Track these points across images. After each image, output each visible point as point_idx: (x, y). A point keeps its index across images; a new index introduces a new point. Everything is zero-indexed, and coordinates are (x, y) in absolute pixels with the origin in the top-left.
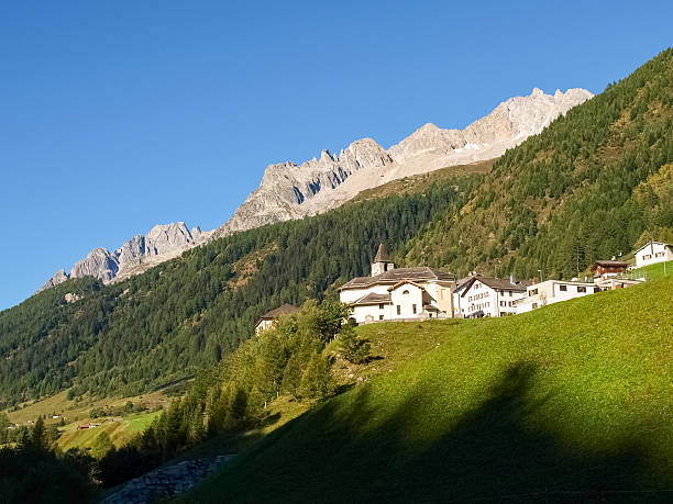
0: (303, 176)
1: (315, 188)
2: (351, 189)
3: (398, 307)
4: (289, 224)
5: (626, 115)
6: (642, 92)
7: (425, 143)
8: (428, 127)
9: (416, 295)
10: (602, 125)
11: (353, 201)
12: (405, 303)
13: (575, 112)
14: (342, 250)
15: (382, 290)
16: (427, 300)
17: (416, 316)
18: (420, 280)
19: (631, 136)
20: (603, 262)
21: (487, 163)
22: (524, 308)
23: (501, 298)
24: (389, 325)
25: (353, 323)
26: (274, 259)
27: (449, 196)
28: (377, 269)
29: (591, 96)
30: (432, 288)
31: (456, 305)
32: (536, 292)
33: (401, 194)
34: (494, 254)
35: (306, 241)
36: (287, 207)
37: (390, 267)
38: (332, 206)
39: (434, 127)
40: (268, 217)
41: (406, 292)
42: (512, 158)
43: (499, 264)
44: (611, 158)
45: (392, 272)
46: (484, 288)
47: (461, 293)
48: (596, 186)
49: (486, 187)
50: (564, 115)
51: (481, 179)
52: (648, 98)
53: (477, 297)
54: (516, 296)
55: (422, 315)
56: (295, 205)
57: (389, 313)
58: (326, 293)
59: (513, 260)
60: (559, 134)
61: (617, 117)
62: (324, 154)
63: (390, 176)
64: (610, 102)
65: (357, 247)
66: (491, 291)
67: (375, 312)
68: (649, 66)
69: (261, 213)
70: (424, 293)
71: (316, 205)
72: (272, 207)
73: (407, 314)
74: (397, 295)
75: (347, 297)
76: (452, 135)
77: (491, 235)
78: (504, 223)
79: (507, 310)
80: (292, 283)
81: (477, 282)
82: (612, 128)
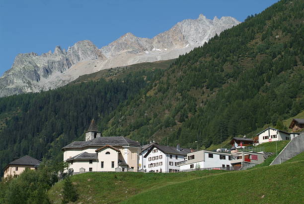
0: (41, 62)
1: (48, 71)
2: (74, 73)
3: (102, 163)
4: (31, 95)
5: (259, 36)
6: (269, 23)
7: (125, 45)
8: (128, 36)
9: (114, 155)
10: (243, 43)
11: (74, 82)
12: (107, 161)
13: (226, 33)
14: (65, 116)
15: (91, 151)
16: (121, 160)
17: (113, 170)
18: (117, 148)
19: (261, 51)
20: (237, 138)
21: (166, 62)
22: (185, 167)
23: (170, 160)
26: (17, 119)
27: (140, 84)
28: (89, 136)
29: (237, 23)
30: (125, 152)
31: (140, 162)
32: (193, 157)
33: (107, 79)
34: (168, 124)
35: (41, 108)
36: (29, 83)
37: (98, 135)
38: (60, 84)
39: (132, 36)
40: (16, 89)
41: (108, 153)
42: (183, 60)
43: (171, 131)
44: (248, 65)
45: (99, 139)
46: (159, 153)
47: (144, 155)
48: (237, 84)
49: (164, 79)
50: (219, 35)
51: (161, 74)
52: (274, 27)
53: (155, 158)
54: (180, 160)
55: (117, 168)
56: (35, 82)
57: (96, 167)
58: (52, 144)
59: (180, 130)
60: (215, 46)
61: (253, 38)
62: (56, 49)
63: (100, 66)
65: (75, 114)
66: (164, 155)
67: (86, 166)
68: (274, 7)
69: (11, 86)
70: (120, 154)
71: (48, 83)
72: (18, 82)
73: (108, 168)
74: (102, 156)
76: (143, 41)
77: (167, 111)
78: (175, 104)
79: (174, 167)
80: (30, 136)
81: (155, 149)
82: (248, 45)
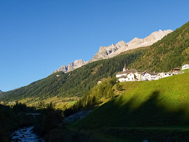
0: (108, 49)
1: (111, 52)
2: (119, 52)
3: (129, 78)
4: (105, 60)
5: (180, 35)
6: (184, 30)
7: (135, 42)
8: (136, 38)
9: (133, 76)
10: (175, 38)
11: (119, 55)
12: (130, 77)
13: (169, 35)
14: (116, 66)
15: (125, 75)
16: (135, 77)
17: (133, 80)
18: (134, 72)
19: (181, 40)
20: (174, 69)
21: (149, 46)
22: (157, 78)
23: (152, 76)
24: (127, 82)
25: (119, 82)
26: (101, 67)
27: (140, 54)
28: (124, 70)
29: (172, 31)
30: (136, 74)
31: (142, 78)
32: (159, 75)
33: (130, 53)
34: (150, 67)
35: (109, 64)
36: (104, 56)
37: (127, 69)
38: (114, 56)
39: (137, 38)
40: (100, 58)
41: (131, 75)
42: (154, 45)
43: (151, 69)
44: (177, 45)
45: (127, 70)
46: (148, 74)
47: (143, 75)
48: (173, 51)
49: (149, 52)
50: (166, 35)
51: (147, 50)
52: (185, 32)
53: (147, 76)
54: (155, 76)
55: (134, 80)
56: (106, 55)
57: (127, 80)
58: (113, 75)
59: (154, 68)
60: (165, 40)
61: (178, 36)
62: (113, 44)
63: (127, 49)
64: (177, 33)
65: (120, 65)
66: (150, 75)
67: (124, 79)
68: (185, 24)
69: (99, 57)
70: (135, 75)
71: (111, 56)
72: (101, 56)
73: (131, 80)
74: (129, 76)
75: (117, 76)
76: (141, 40)
77: (150, 62)
78: (153, 60)
79: (153, 79)
80: (105, 73)
81: (146, 73)
82: (177, 38)
